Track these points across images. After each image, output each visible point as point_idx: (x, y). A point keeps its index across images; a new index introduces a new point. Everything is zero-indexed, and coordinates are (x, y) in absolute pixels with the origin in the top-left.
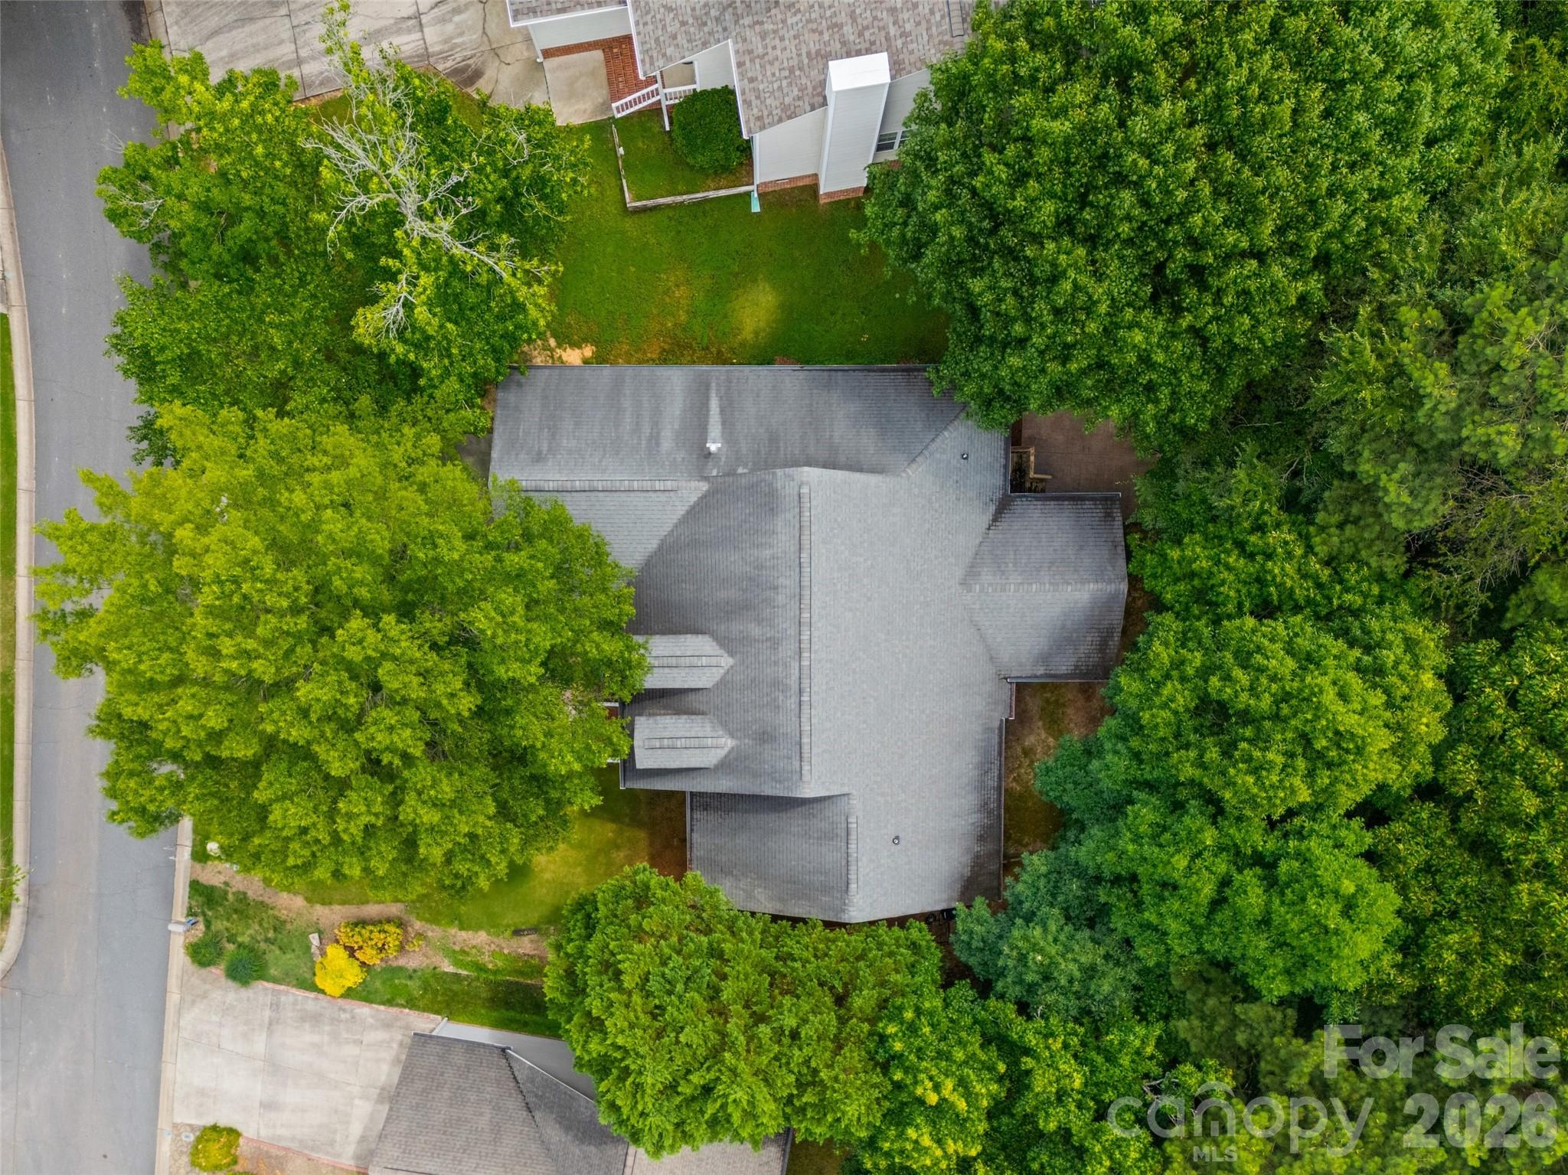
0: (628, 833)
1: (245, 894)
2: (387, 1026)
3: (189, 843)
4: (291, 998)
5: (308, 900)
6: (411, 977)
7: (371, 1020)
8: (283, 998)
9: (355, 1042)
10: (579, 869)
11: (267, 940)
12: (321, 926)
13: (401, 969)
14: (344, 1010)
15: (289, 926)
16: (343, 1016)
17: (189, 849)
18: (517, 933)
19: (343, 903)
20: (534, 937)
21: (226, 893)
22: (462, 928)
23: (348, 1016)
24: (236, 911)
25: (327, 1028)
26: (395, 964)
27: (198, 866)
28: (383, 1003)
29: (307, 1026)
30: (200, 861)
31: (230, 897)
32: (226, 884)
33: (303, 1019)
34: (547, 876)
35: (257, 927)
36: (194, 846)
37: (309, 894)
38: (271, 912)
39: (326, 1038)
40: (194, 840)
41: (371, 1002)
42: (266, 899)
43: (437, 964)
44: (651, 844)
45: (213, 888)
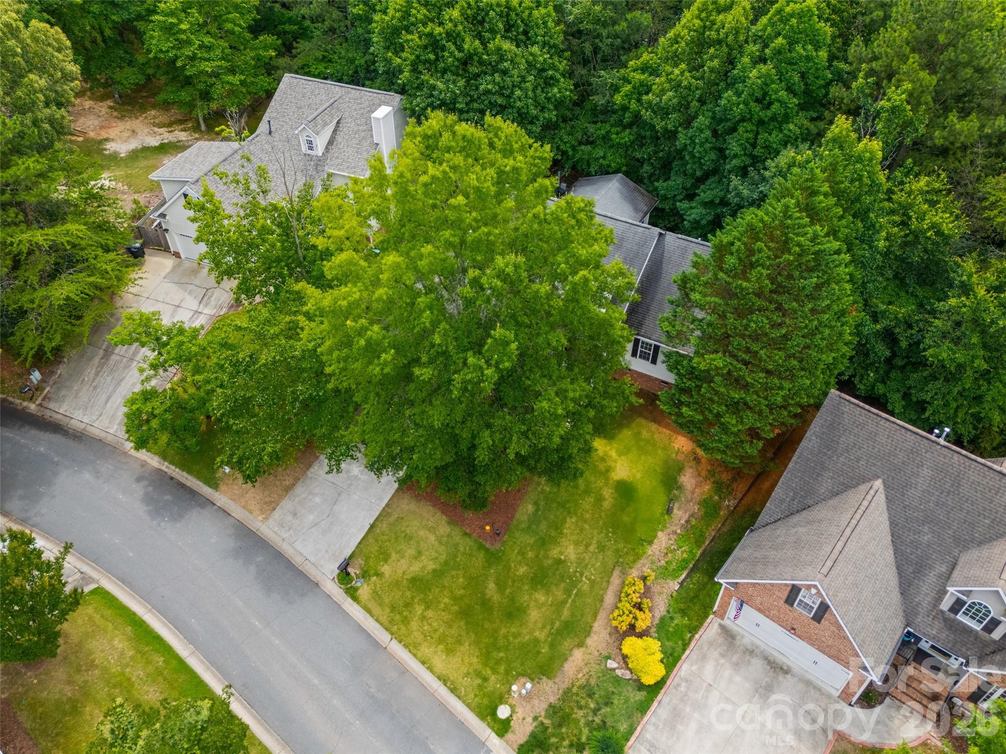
0: (634, 425)
1: (550, 705)
2: (704, 658)
3: (489, 731)
4: (650, 728)
5: (581, 645)
6: (672, 618)
7: (694, 668)
8: (648, 736)
9: (707, 691)
10: (643, 458)
11: (595, 712)
12: (605, 653)
13: (662, 619)
14: (678, 685)
15: (593, 682)
16: (683, 688)
17: (493, 735)
18: (669, 511)
19: (595, 616)
20: (676, 505)
21: (542, 723)
22: (650, 543)
23: (684, 684)
24: (560, 726)
25: (688, 709)
26: (657, 621)
27: (509, 736)
28: (684, 650)
29: (680, 727)
30: (507, 731)
31: (547, 722)
32: (535, 718)
33: (673, 728)
34: (639, 476)
35: (581, 713)
36: (492, 728)
37: (577, 640)
38: (575, 690)
39: (696, 715)
40: (488, 725)
41: (679, 658)
42: (565, 686)
43: (669, 592)
44: (646, 418)
45: (533, 735)
